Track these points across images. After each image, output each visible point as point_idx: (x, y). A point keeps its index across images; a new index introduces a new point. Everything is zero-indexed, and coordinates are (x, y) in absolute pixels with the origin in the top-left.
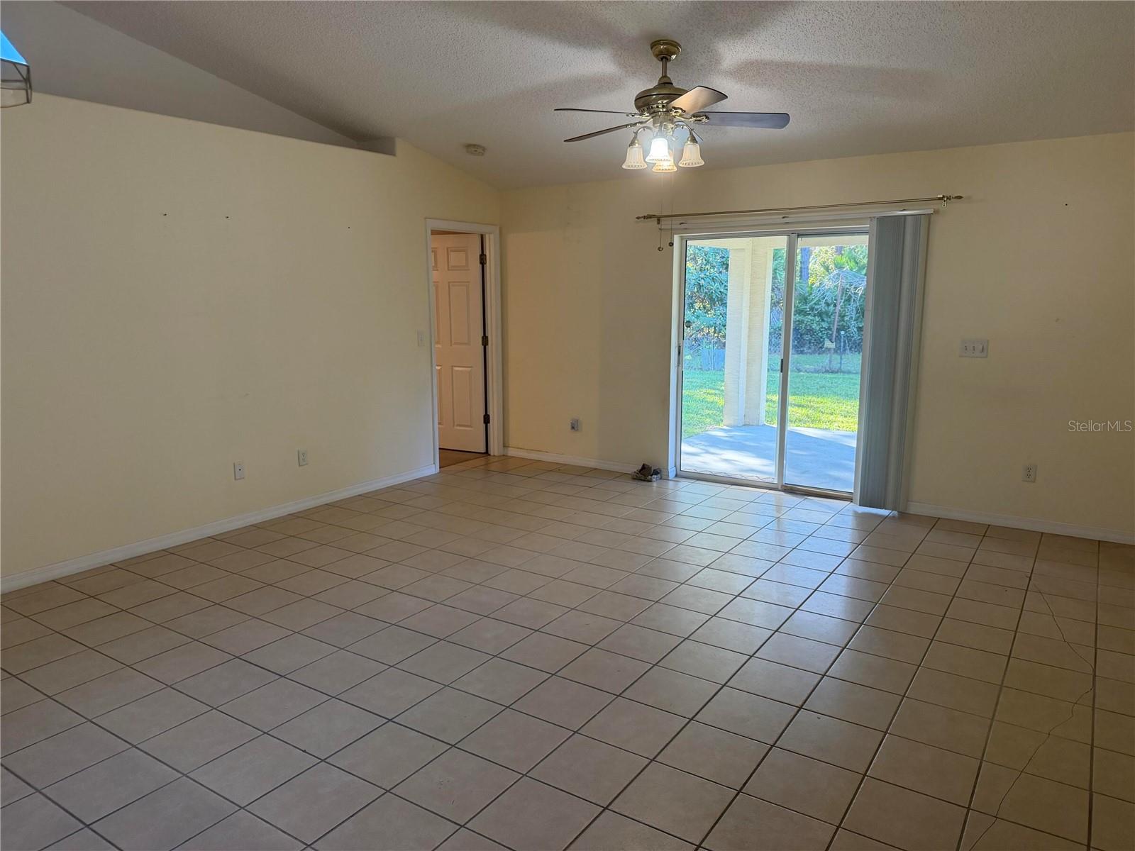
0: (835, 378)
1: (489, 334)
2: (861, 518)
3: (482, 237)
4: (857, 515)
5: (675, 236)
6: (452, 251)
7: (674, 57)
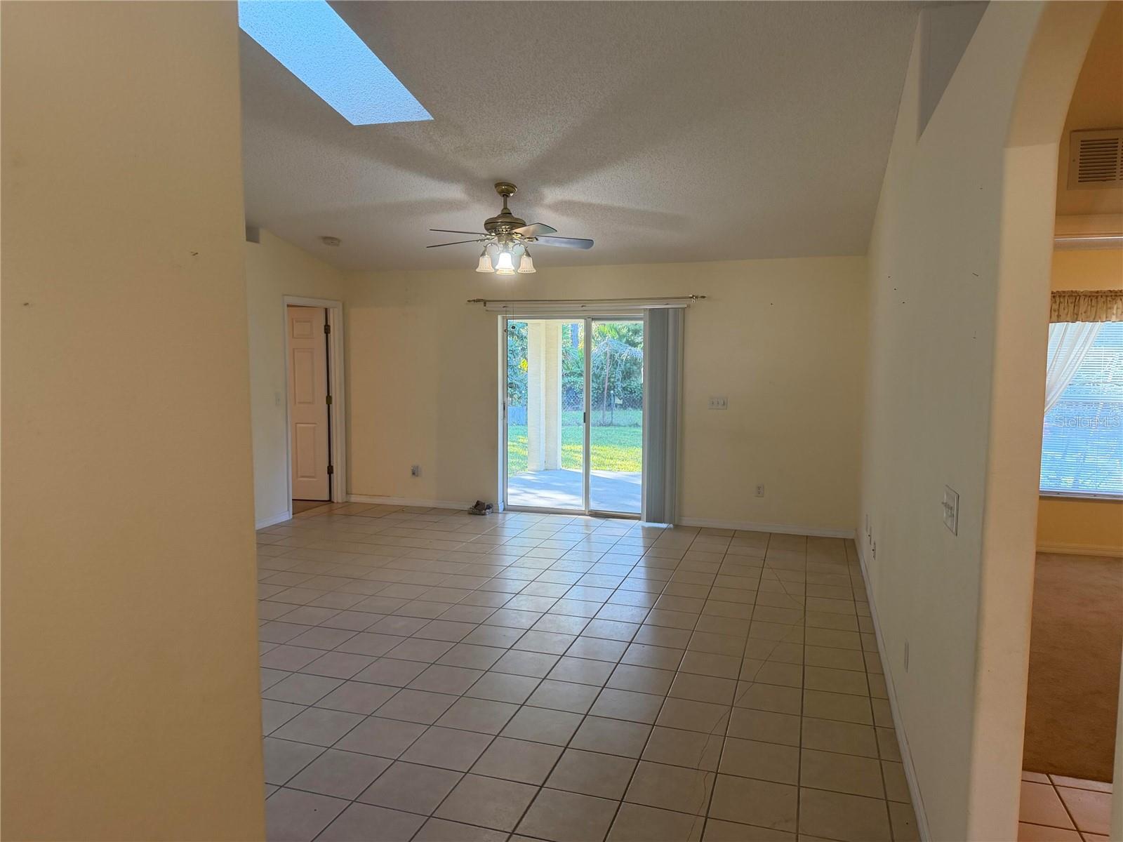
0: (609, 430)
1: (333, 394)
2: (648, 531)
3: (326, 310)
4: (643, 528)
5: (499, 316)
6: (297, 322)
7: (511, 195)
